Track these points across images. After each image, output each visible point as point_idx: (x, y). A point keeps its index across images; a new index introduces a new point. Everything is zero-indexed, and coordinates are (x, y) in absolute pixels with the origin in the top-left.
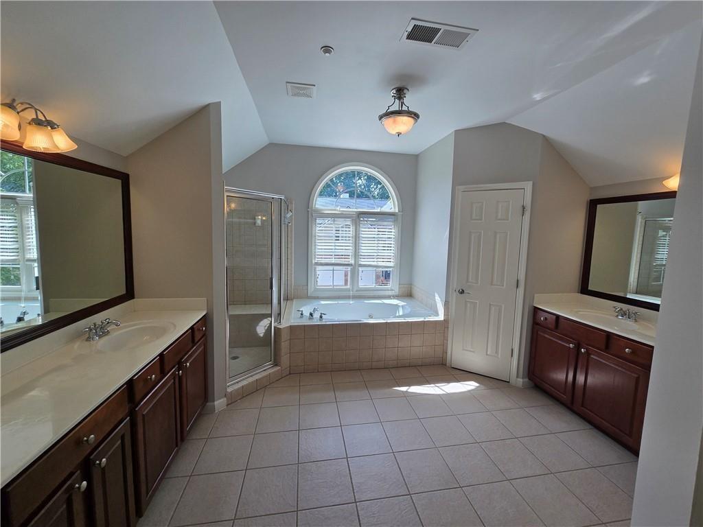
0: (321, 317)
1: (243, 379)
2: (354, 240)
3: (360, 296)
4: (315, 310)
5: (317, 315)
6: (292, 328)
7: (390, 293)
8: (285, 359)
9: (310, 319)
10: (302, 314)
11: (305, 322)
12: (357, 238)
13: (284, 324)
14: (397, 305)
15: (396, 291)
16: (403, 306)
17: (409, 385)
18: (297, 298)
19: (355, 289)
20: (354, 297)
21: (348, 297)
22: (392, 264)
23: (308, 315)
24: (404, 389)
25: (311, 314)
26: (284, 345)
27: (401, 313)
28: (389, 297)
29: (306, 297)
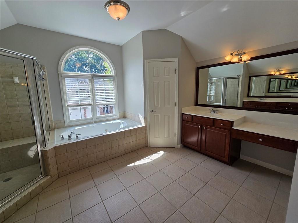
0: (77, 137)
1: (17, 196)
2: (91, 91)
3: (99, 121)
4: (72, 133)
5: (74, 136)
6: (56, 148)
7: (115, 117)
8: (53, 170)
9: (69, 139)
10: (63, 138)
11: (66, 142)
12: (93, 89)
13: (49, 146)
14: (119, 123)
15: (118, 116)
16: (123, 123)
17: (134, 161)
18: (58, 128)
19: (95, 118)
20: (96, 122)
21: (92, 123)
22: (114, 103)
23: (68, 137)
24: (132, 165)
25: (70, 137)
26: (51, 161)
27: (122, 127)
28: (114, 119)
29: (64, 127)
